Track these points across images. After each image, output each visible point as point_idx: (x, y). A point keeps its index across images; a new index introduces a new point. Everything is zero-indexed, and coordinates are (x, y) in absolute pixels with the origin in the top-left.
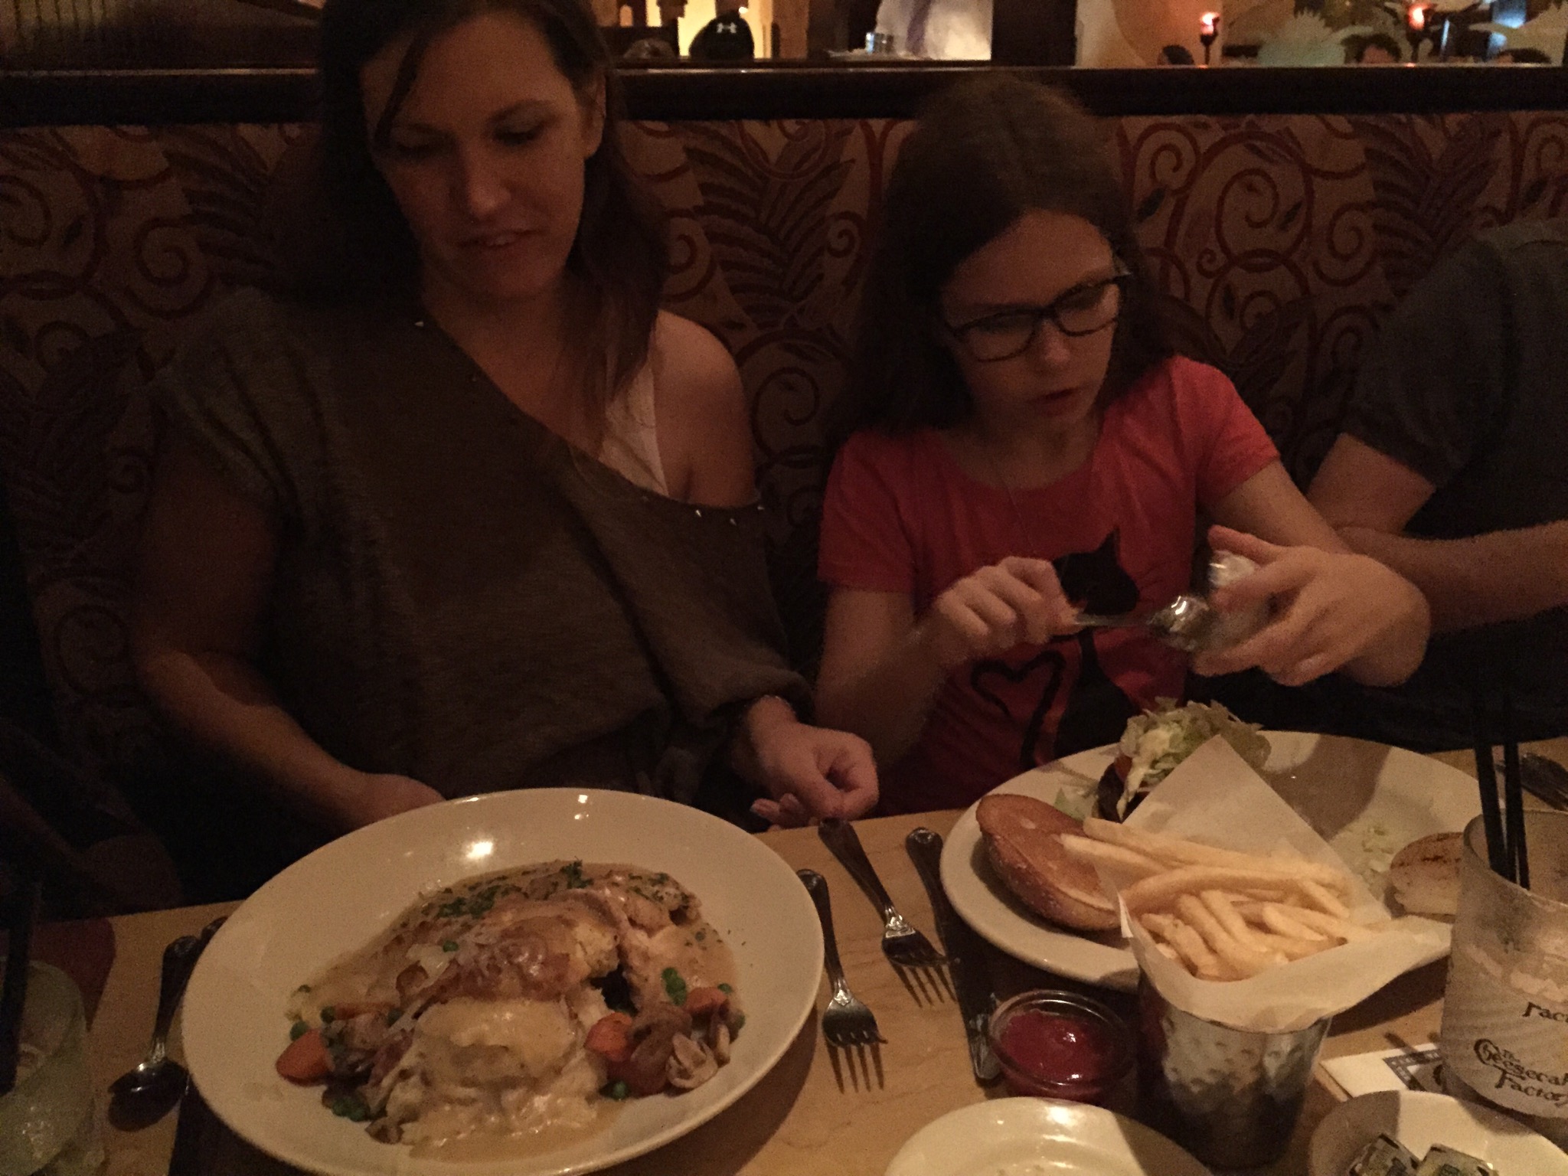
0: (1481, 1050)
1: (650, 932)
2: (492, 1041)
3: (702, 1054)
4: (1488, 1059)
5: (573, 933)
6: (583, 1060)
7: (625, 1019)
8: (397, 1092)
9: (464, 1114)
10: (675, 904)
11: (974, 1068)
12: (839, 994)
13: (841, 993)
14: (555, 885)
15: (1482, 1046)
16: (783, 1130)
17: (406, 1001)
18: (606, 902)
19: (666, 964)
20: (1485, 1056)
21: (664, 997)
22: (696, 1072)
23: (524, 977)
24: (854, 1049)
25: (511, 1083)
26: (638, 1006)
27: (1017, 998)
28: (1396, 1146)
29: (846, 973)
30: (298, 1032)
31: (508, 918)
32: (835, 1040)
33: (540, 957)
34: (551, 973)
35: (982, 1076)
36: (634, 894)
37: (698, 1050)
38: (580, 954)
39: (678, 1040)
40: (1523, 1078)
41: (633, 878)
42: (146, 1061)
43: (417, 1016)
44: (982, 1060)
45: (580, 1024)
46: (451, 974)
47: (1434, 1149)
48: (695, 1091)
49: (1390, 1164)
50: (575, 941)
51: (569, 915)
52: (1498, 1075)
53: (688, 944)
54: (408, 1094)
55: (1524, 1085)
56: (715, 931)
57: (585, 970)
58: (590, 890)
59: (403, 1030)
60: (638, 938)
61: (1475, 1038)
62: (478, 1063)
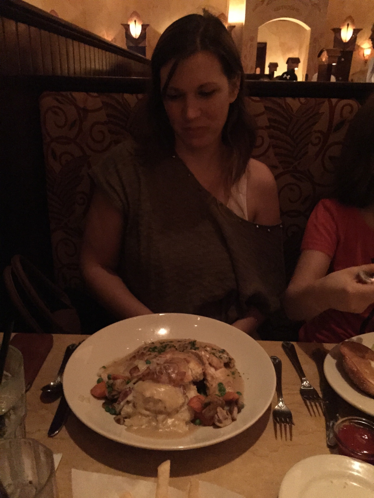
1: (216, 369)
2: (156, 397)
3: (227, 416)
5: (188, 365)
6: (186, 409)
7: (202, 397)
8: (125, 408)
9: (145, 420)
10: (226, 361)
11: (327, 441)
12: (280, 403)
13: (281, 403)
14: (187, 347)
16: (252, 449)
17: (133, 378)
18: (202, 356)
19: (220, 381)
21: (217, 393)
22: (224, 422)
23: (170, 377)
24: (283, 425)
25: (161, 413)
26: (208, 394)
27: (346, 418)
29: (283, 396)
30: (99, 381)
31: (168, 356)
32: (276, 420)
33: (176, 372)
34: (179, 378)
35: (330, 444)
36: (212, 355)
37: (226, 414)
38: (190, 373)
39: (219, 409)
41: (213, 349)
42: (54, 382)
43: (134, 384)
44: (330, 438)
45: (187, 396)
46: (147, 372)
48: (222, 429)
50: (189, 368)
51: (188, 359)
53: (228, 375)
54: (128, 409)
56: (239, 373)
57: (191, 378)
58: (197, 351)
59: (130, 387)
60: (211, 371)
62: (151, 404)
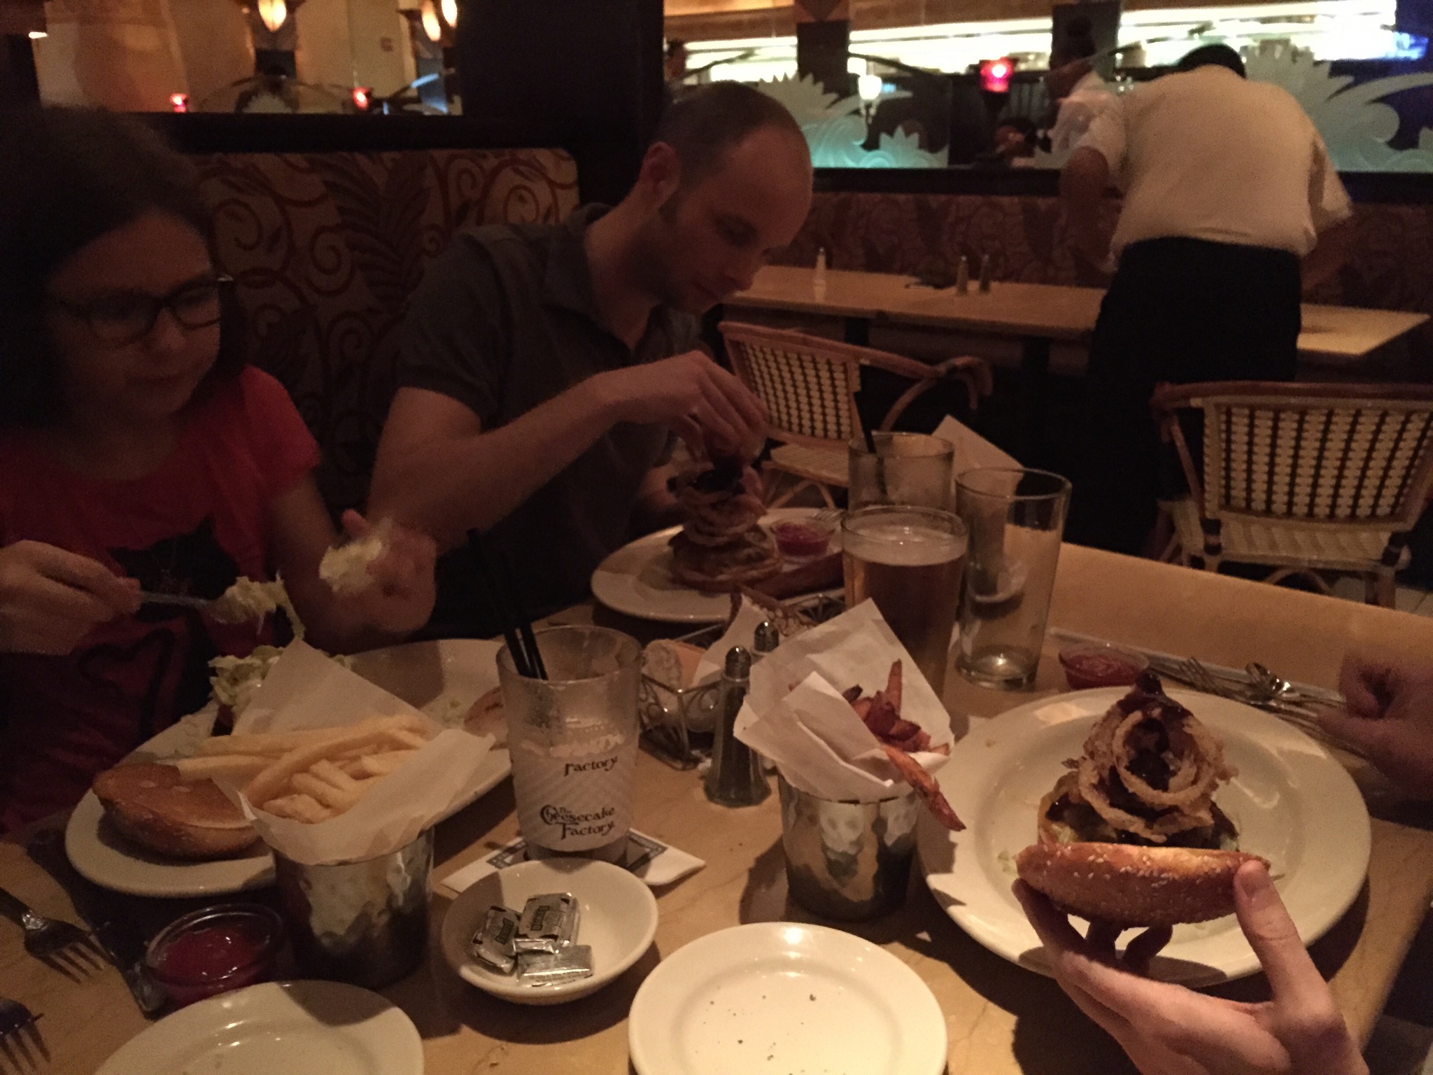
0: (545, 815)
4: (551, 820)
15: (545, 812)
20: (548, 819)
28: (504, 911)
35: (150, 1009)
40: (577, 824)
44: (147, 995)
47: (530, 900)
49: (501, 925)
52: (560, 829)
55: (579, 828)
61: (539, 808)
